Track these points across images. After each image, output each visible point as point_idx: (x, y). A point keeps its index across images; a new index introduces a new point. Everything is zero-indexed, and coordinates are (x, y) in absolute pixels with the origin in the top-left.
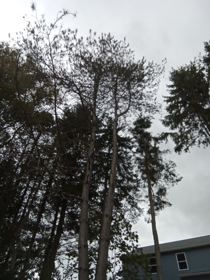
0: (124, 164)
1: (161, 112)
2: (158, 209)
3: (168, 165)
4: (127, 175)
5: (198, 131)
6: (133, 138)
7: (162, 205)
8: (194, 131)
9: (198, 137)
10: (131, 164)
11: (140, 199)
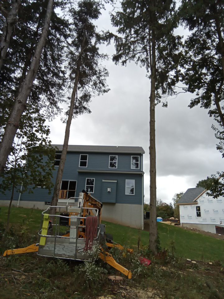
0: (53, 53)
1: (115, 4)
2: (77, 113)
3: (101, 72)
4: (54, 68)
5: (142, 46)
6: (73, 24)
7: (82, 110)
8: (139, 44)
9: (140, 53)
10: (61, 56)
11: (62, 99)
